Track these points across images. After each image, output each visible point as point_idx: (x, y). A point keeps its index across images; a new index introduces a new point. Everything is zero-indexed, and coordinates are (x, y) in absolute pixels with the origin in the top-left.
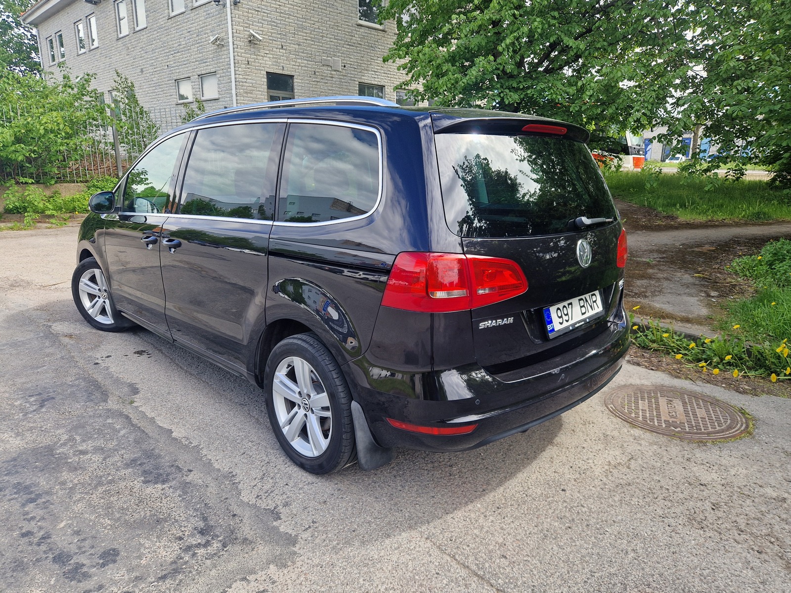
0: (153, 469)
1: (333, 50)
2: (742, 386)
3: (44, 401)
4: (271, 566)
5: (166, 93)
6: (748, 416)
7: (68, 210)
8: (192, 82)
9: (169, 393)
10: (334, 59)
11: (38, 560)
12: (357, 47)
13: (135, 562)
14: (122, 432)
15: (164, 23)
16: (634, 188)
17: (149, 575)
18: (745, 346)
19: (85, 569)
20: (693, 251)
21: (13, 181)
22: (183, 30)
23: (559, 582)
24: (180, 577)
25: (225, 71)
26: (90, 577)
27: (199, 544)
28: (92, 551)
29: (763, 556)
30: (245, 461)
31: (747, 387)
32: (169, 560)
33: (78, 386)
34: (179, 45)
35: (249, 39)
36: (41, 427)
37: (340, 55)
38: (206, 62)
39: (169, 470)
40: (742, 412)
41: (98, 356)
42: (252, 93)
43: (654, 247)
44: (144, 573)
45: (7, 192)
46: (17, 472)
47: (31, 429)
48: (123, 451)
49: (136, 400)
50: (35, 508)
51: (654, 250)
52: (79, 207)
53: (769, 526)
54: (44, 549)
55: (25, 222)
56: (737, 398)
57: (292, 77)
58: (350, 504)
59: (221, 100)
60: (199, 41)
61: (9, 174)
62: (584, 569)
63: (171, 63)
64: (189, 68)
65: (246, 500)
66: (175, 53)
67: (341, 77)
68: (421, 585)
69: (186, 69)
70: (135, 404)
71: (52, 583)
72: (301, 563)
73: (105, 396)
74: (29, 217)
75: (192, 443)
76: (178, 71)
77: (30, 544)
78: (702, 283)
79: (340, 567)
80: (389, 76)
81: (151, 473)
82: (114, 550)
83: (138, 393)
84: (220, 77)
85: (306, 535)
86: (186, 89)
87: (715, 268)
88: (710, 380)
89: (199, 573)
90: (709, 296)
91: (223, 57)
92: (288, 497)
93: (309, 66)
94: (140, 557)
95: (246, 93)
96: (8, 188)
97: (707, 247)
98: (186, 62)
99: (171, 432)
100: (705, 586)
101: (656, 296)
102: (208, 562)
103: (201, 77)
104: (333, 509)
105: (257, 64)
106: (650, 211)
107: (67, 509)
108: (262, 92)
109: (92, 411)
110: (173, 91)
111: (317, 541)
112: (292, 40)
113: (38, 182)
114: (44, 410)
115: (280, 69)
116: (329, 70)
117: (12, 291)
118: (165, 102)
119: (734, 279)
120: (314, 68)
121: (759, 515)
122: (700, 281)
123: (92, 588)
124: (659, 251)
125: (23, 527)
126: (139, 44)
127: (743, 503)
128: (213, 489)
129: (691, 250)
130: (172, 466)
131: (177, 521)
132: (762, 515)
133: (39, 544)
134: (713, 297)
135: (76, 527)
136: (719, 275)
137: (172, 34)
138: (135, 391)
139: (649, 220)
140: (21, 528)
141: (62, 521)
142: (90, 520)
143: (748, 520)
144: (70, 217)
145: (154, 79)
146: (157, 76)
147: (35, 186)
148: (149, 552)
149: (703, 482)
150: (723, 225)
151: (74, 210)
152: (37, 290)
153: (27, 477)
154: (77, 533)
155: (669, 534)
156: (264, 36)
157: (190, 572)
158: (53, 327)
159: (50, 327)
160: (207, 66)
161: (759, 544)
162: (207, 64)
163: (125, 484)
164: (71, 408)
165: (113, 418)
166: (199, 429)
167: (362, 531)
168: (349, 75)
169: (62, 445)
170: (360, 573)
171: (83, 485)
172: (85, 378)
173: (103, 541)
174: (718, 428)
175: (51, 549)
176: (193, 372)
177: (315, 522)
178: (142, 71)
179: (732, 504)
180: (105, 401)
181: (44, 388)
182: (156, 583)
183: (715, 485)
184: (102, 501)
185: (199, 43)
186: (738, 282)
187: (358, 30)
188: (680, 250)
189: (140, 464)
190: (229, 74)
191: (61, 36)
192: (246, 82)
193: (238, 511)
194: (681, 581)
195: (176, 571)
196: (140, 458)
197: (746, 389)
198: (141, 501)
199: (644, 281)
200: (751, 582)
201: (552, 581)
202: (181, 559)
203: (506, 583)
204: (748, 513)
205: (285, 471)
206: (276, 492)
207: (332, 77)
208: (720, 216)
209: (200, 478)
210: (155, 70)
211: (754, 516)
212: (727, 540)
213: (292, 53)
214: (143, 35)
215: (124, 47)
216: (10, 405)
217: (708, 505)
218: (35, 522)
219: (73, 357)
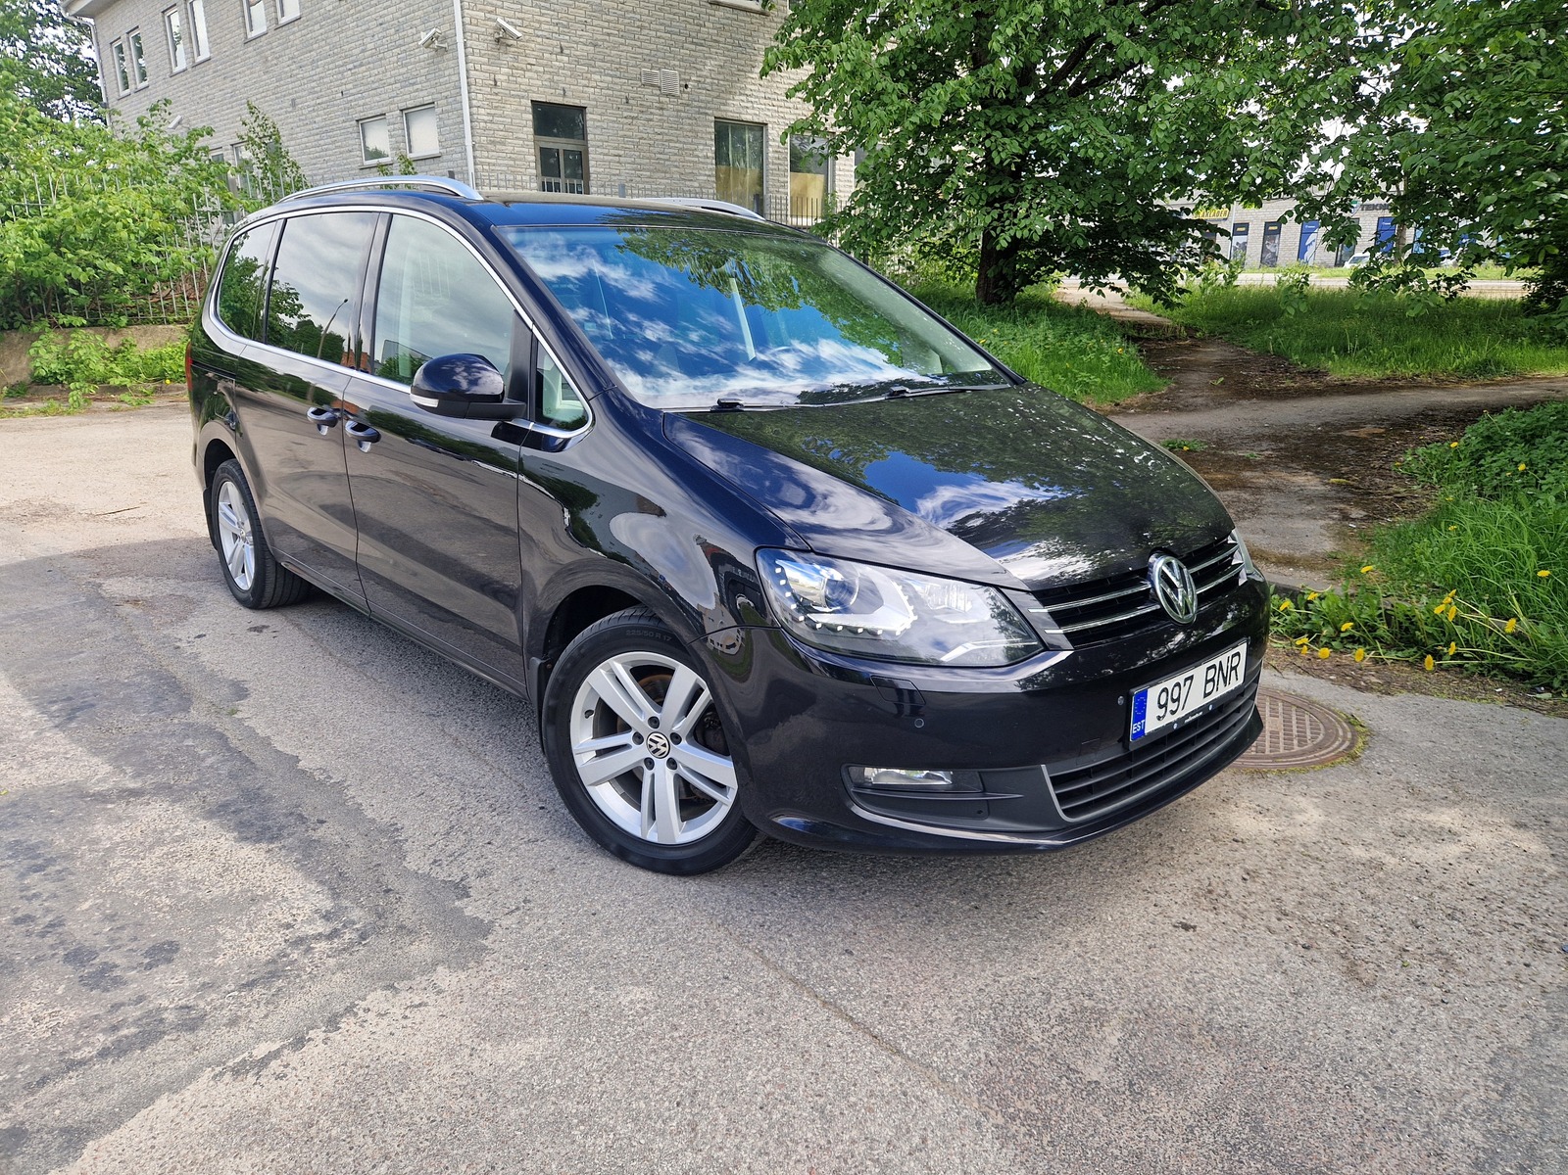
0: (256, 819)
1: (662, 55)
2: (1365, 678)
3: (74, 710)
4: (440, 968)
5: (340, 147)
6: (1359, 728)
7: (151, 375)
8: (389, 124)
9: (302, 696)
10: (664, 73)
11: (39, 959)
12: (710, 47)
13: (203, 962)
14: (209, 761)
15: (334, 8)
16: (1255, 319)
17: (225, 981)
18: (1382, 606)
19: (117, 972)
20: (1339, 437)
21: (46, 322)
22: (369, 21)
23: (935, 990)
24: (280, 983)
25: (450, 100)
26: (125, 983)
27: (320, 934)
28: (133, 945)
29: (1309, 954)
30: (423, 806)
31: (1374, 680)
32: (263, 958)
33: (139, 685)
34: (363, 51)
35: (497, 36)
36: (66, 753)
37: (677, 63)
38: (414, 84)
39: (283, 820)
40: (1352, 721)
41: (182, 634)
42: (504, 144)
43: (1267, 430)
44: (218, 978)
45: (36, 344)
46: (16, 824)
47: (46, 757)
48: (207, 791)
49: (241, 708)
50: (41, 880)
51: (1264, 436)
52: (172, 370)
53: (1337, 906)
54: (52, 942)
55: (70, 400)
56: (1349, 698)
57: (582, 109)
58: (596, 873)
59: (445, 157)
60: (401, 42)
61: (38, 309)
62: (983, 971)
63: (348, 86)
64: (383, 96)
65: (412, 867)
66: (355, 67)
67: (680, 108)
68: (694, 996)
69: (377, 98)
70: (239, 716)
71: (59, 992)
72: (492, 963)
73: (186, 701)
74: (77, 390)
75: (331, 778)
76: (361, 102)
77: (28, 934)
78: (1341, 495)
79: (559, 969)
80: (775, 103)
81: (252, 825)
82: (171, 943)
83: (246, 696)
84: (442, 112)
85: (510, 921)
86: (379, 138)
87: (1373, 468)
88: (1311, 669)
89: (312, 978)
90: (1346, 517)
91: (447, 73)
92: (488, 863)
93: (615, 87)
94: (214, 954)
95: (492, 142)
96: (37, 337)
97: (1369, 429)
98: (377, 85)
99: (297, 760)
100: (1192, 998)
101: (1244, 519)
102: (332, 961)
103: (407, 113)
104: (564, 880)
105: (513, 86)
106: (1277, 361)
107: (96, 882)
108: (523, 140)
109: (159, 727)
110: (353, 142)
111: (527, 930)
112: (581, 36)
113: (93, 324)
114: (73, 725)
115: (559, 95)
116: (656, 95)
117: (35, 524)
118: (339, 165)
119: (1405, 486)
120: (625, 91)
121: (1326, 890)
122: (1338, 492)
123: (126, 1000)
124: (1274, 438)
125: (18, 908)
126: (287, 52)
127: (1303, 871)
128: (358, 849)
129: (1336, 434)
130: (291, 814)
131: (285, 899)
132: (1332, 889)
133: (43, 935)
134: (1353, 520)
135: (110, 908)
136: (1378, 480)
137: (349, 29)
138: (240, 691)
139: (1269, 380)
140: (14, 911)
141: (86, 900)
142: (136, 898)
143: (1303, 896)
144: (156, 390)
145: (317, 120)
146: (321, 112)
147: (90, 331)
148: (231, 947)
149: (1238, 837)
150: (1414, 384)
151: (162, 376)
152: (82, 523)
153: (33, 834)
154: (111, 918)
155: (1151, 917)
156: (526, 30)
157: (299, 976)
158: (105, 587)
159: (100, 585)
160: (417, 91)
161: (1311, 935)
162: (416, 87)
163: (203, 842)
164: (123, 722)
165: (195, 738)
166: (348, 755)
167: (608, 913)
168: (696, 104)
169: (99, 781)
170: (591, 978)
171: (129, 844)
172: (154, 672)
173: (152, 931)
174: (1296, 748)
175: (62, 943)
176: (353, 662)
177: (529, 901)
178: (294, 104)
179: (1281, 872)
180: (186, 710)
181: (78, 688)
182: (236, 993)
183: (1261, 842)
184: (160, 868)
185: (400, 46)
186: (1411, 491)
187: (712, 12)
188: (1315, 435)
189: (234, 812)
190: (458, 106)
191: (137, 38)
192: (491, 122)
193: (396, 885)
194: (1150, 990)
195: (274, 975)
196: (235, 802)
197: (1373, 683)
198: (227, 869)
199: (1229, 493)
200: (1274, 993)
201: (923, 989)
202: (284, 956)
203: (842, 992)
204: (1306, 885)
205: (491, 822)
206: (469, 854)
207: (662, 109)
208: (1409, 370)
209: (338, 833)
210: (318, 101)
211: (1316, 890)
212: (1254, 928)
213: (582, 62)
214: (294, 33)
215: (258, 58)
216: (13, 717)
217: (1237, 872)
218: (39, 902)
219: (136, 637)
